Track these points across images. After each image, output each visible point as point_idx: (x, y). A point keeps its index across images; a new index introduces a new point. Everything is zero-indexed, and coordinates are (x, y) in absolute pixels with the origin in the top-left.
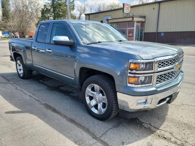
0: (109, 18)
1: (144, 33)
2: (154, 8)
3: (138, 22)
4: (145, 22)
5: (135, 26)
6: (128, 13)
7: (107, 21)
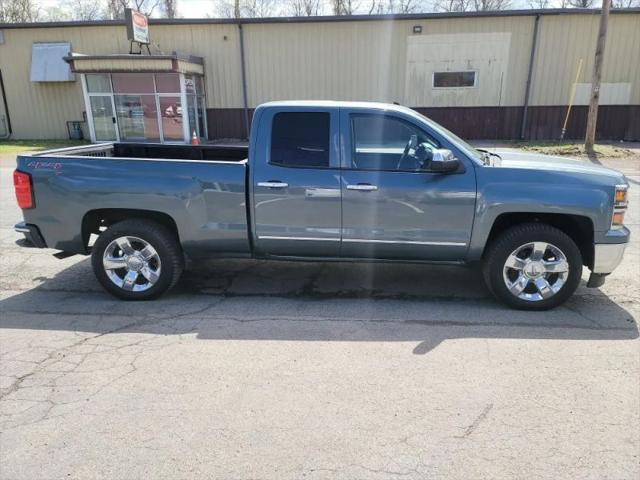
0: (74, 55)
1: (207, 110)
2: (225, 38)
3: (188, 75)
4: (203, 76)
5: (183, 88)
6: (145, 41)
7: (67, 65)
